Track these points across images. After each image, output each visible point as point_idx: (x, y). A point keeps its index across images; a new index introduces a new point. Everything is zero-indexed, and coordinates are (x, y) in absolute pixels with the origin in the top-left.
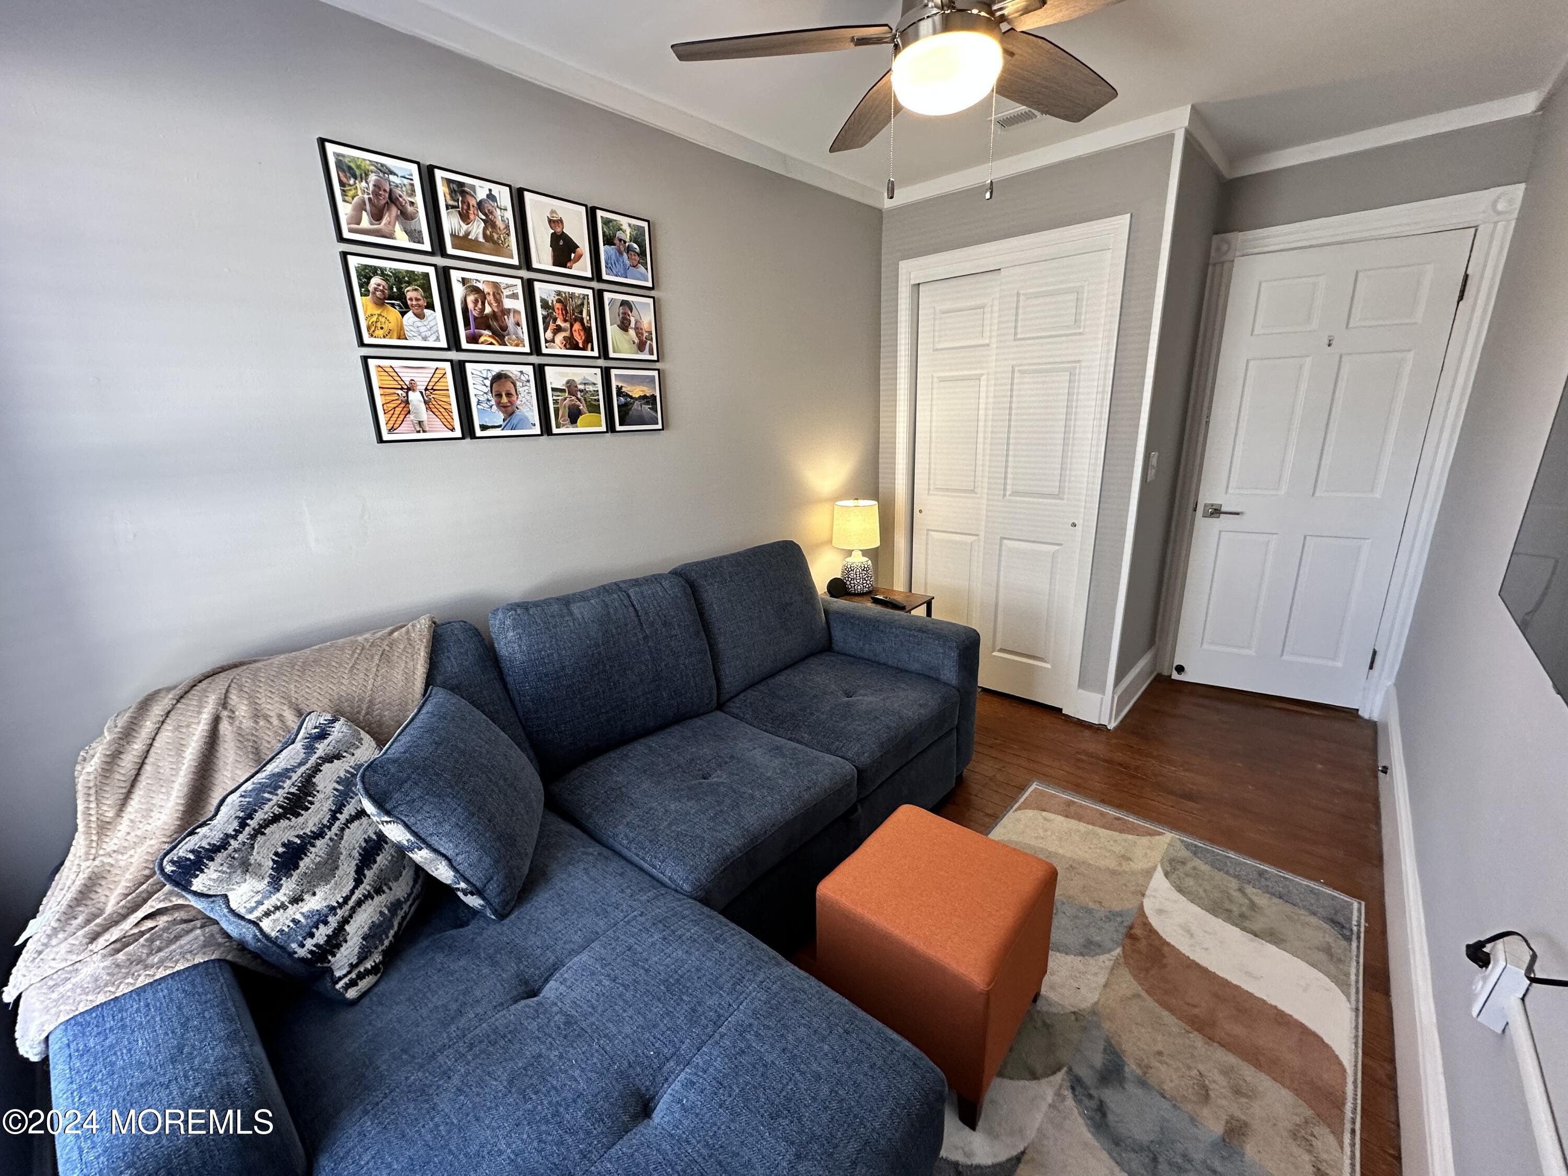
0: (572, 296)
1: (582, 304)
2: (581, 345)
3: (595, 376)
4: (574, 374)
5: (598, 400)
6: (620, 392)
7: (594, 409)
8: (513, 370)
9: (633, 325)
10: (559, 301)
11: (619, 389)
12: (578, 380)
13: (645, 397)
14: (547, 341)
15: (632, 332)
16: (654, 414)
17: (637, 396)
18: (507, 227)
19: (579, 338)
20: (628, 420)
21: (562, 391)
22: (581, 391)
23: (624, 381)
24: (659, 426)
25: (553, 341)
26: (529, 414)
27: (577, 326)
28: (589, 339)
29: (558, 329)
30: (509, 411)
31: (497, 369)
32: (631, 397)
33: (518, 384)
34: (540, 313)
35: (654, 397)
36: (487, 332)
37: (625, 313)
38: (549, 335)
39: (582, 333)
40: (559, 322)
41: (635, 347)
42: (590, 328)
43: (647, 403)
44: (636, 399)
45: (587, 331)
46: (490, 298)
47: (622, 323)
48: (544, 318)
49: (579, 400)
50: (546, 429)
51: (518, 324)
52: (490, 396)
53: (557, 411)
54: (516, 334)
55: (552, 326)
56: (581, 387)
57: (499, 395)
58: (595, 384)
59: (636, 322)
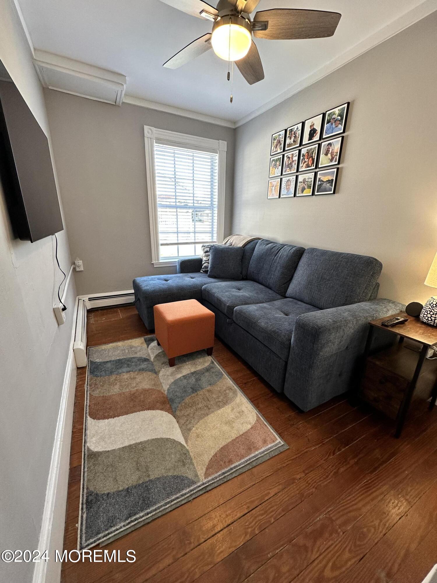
0: (311, 149)
1: (314, 151)
2: (310, 166)
3: (312, 175)
4: (306, 176)
5: (311, 184)
6: (320, 180)
7: (309, 187)
8: (291, 178)
9: (330, 152)
10: (307, 152)
11: (319, 179)
12: (307, 178)
13: (329, 180)
14: (301, 167)
15: (329, 155)
16: (330, 187)
17: (325, 181)
18: (299, 136)
19: (310, 164)
20: (320, 191)
21: (302, 182)
22: (307, 182)
23: (321, 176)
24: (332, 192)
25: (303, 167)
26: (292, 191)
27: (311, 159)
28: (313, 163)
29: (305, 162)
30: (288, 189)
31: (288, 178)
32: (323, 181)
33: (292, 182)
34: (301, 158)
35: (332, 180)
36: (288, 169)
37: (328, 148)
38: (302, 164)
39: (311, 161)
40: (305, 160)
41: (329, 160)
42: (314, 158)
43: (329, 183)
44: (325, 182)
45: (313, 160)
46: (291, 159)
47: (326, 152)
48: (302, 159)
49: (305, 184)
50: (295, 196)
51: (295, 164)
52: (285, 186)
53: (299, 188)
54: (294, 167)
55: (303, 161)
56: (307, 180)
57: (287, 186)
58: (311, 178)
59: (332, 150)
